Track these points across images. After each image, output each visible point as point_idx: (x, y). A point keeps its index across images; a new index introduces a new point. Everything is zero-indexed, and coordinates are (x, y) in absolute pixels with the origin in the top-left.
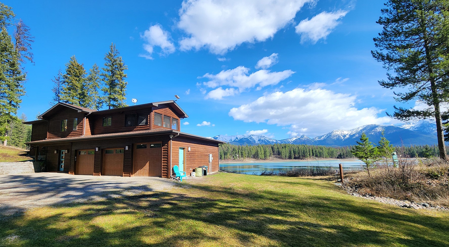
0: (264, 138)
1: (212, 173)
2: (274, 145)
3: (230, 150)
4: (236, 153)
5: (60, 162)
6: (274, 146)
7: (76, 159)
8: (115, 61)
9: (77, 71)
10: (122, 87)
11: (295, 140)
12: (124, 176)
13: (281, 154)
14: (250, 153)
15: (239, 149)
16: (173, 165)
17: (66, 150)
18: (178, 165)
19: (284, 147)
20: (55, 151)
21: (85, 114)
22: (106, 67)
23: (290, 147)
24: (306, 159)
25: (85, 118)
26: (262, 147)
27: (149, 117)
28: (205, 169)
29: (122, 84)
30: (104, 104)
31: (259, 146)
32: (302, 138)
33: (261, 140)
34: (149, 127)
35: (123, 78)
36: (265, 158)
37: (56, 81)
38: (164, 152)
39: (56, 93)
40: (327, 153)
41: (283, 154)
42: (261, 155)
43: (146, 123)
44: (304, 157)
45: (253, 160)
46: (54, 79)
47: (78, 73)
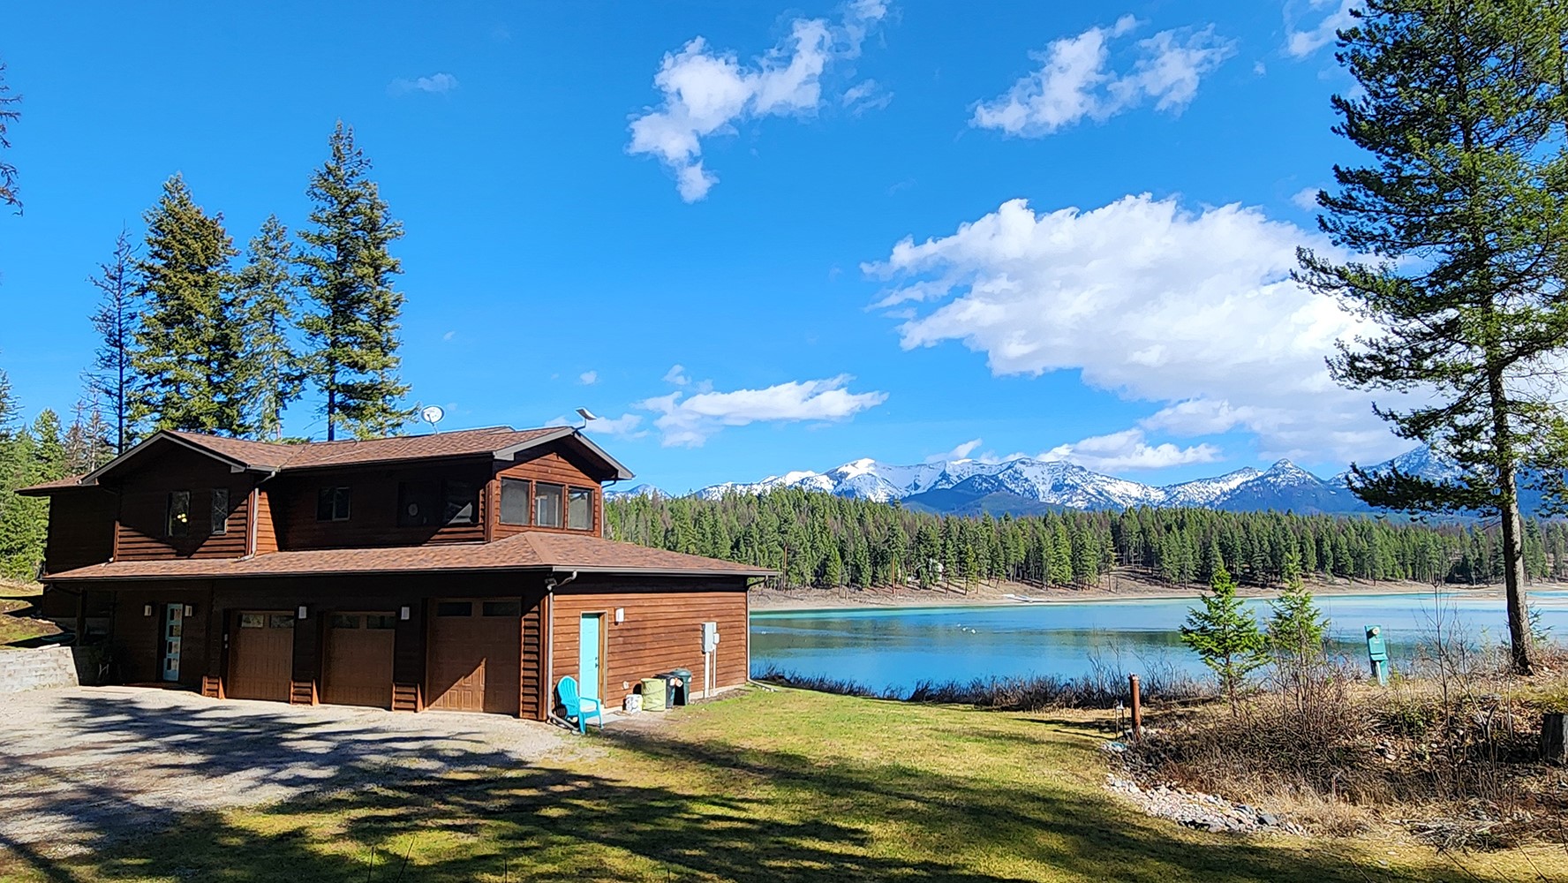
0: (1083, 474)
1: (716, 692)
2: (1123, 516)
3: (905, 539)
4: (933, 556)
5: (164, 648)
6: (1125, 521)
7: (227, 642)
8: (353, 199)
9: (197, 246)
10: (383, 314)
11: (1238, 488)
12: (396, 709)
13: (1159, 561)
14: (1002, 556)
15: (947, 534)
16: (558, 675)
17: (187, 607)
18: (575, 673)
19: (1175, 528)
20: (147, 607)
21: (256, 479)
22: (315, 229)
23: (1207, 524)
24: (1284, 585)
25: (257, 490)
26: (1061, 528)
27: (484, 495)
28: (679, 684)
29: (380, 304)
30: (308, 382)
31: (1050, 516)
32: (1276, 476)
33: (1067, 485)
34: (483, 532)
35: (385, 276)
36: (1078, 580)
37: (108, 283)
38: (529, 632)
39: (110, 336)
40: (1394, 553)
41: (1169, 565)
42: (1058, 563)
43: (475, 517)
44: (1276, 574)
45: (1018, 589)
46: (101, 276)
47: (202, 257)
